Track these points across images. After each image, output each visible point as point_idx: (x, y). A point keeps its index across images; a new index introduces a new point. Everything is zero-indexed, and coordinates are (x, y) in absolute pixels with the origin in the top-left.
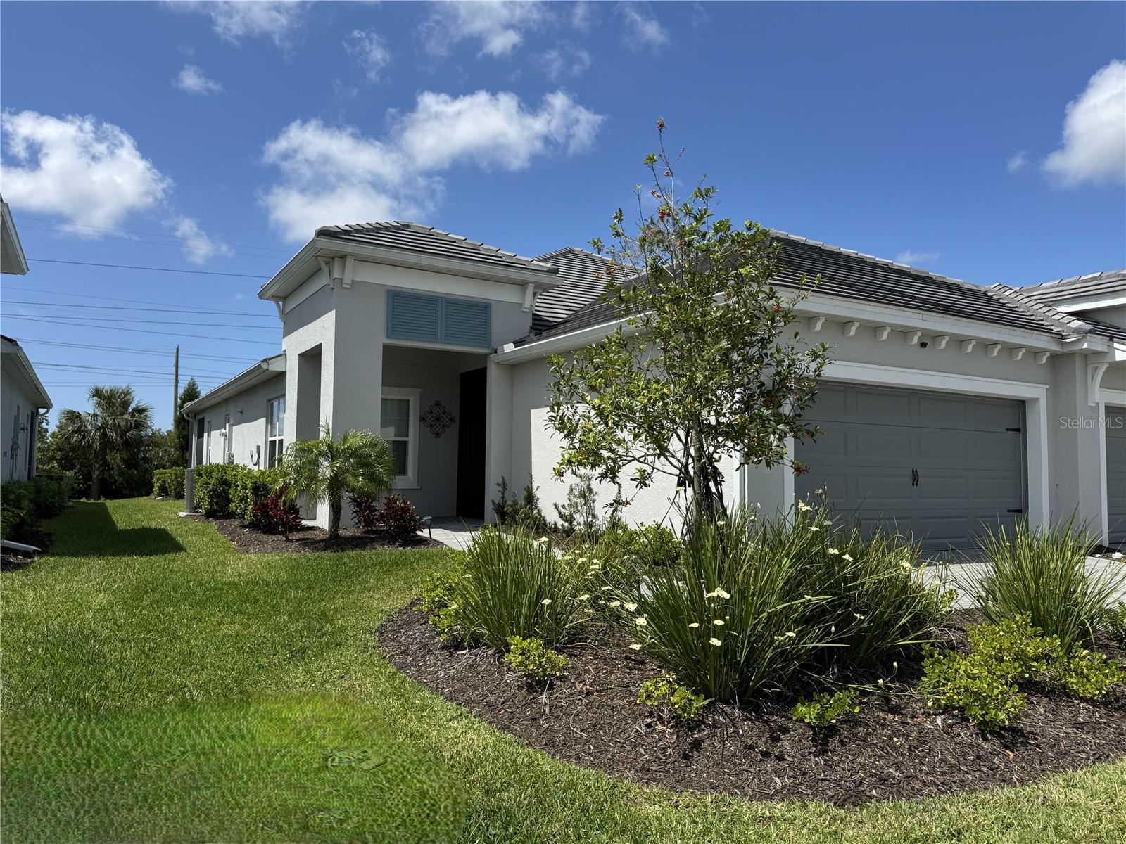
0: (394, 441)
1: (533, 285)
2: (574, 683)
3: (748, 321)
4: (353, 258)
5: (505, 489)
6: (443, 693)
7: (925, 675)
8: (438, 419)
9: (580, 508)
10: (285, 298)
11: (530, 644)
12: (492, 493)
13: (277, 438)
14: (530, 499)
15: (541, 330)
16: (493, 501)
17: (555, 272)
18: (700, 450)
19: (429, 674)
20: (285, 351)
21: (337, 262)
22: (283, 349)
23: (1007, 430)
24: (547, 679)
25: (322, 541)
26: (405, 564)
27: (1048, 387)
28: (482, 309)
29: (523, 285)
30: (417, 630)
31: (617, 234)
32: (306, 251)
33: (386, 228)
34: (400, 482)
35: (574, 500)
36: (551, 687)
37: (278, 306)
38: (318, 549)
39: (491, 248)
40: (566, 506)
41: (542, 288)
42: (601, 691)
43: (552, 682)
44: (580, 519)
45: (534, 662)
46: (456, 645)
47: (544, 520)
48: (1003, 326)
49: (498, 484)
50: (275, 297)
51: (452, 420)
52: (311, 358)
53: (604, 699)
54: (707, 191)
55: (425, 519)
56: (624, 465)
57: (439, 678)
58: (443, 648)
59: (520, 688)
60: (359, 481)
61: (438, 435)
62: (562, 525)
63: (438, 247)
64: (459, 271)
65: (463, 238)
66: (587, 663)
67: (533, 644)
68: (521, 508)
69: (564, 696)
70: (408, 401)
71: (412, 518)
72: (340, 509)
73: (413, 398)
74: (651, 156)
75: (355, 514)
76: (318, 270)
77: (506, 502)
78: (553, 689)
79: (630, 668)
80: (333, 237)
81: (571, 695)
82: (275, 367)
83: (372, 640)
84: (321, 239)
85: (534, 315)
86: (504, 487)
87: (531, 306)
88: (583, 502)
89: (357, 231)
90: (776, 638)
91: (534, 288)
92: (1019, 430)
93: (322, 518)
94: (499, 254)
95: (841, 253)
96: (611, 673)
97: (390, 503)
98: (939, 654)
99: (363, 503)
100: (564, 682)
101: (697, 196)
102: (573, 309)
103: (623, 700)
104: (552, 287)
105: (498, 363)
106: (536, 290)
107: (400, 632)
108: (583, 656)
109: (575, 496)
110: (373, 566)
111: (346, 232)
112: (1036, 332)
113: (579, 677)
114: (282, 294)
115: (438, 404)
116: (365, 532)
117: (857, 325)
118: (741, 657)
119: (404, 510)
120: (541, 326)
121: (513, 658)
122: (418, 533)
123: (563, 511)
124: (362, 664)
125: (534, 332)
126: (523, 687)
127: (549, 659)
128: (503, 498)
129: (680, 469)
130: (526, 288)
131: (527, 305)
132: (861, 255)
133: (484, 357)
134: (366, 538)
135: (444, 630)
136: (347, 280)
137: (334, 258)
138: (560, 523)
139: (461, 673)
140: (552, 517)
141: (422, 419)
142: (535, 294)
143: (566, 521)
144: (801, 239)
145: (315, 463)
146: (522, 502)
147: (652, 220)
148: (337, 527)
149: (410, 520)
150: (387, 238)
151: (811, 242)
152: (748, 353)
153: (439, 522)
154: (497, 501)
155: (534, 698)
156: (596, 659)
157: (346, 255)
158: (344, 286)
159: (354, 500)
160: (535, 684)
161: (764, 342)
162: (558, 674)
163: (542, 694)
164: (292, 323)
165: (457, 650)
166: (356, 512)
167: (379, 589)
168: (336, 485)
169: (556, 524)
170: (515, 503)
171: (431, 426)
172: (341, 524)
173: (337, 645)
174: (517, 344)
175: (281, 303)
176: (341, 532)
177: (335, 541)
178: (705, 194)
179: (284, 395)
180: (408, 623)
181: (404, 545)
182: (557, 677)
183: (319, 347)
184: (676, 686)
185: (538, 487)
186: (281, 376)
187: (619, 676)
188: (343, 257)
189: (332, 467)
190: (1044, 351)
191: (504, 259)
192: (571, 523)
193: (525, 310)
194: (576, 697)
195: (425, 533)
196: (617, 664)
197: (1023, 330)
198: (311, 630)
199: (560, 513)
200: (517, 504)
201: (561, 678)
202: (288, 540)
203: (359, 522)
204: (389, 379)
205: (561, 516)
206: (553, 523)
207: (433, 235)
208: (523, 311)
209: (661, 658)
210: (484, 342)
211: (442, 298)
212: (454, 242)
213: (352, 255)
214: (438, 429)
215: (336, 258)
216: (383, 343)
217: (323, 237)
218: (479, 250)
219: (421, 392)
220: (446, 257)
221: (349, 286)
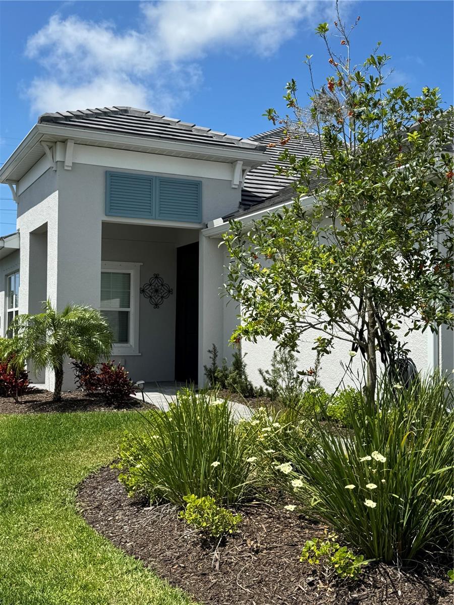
0: (119, 312)
1: (242, 162)
2: (245, 540)
3: (417, 188)
4: (73, 141)
5: (215, 356)
6: (124, 547)
8: (157, 291)
9: (282, 373)
10: (18, 182)
11: (204, 501)
12: (204, 359)
13: (14, 309)
14: (239, 365)
15: (250, 205)
16: (205, 367)
17: (263, 149)
18: (375, 315)
19: (116, 529)
20: (19, 230)
21: (59, 146)
22: (17, 229)
24: (220, 536)
25: (46, 403)
26: (114, 425)
28: (194, 187)
29: (232, 162)
30: (111, 488)
31: (291, 104)
32: (31, 137)
33: (105, 113)
34: (117, 349)
35: (278, 366)
36: (223, 544)
37: (12, 188)
38: (42, 410)
39: (202, 128)
40: (270, 372)
41: (251, 165)
42: (270, 549)
43: (224, 539)
44: (282, 384)
45: (207, 521)
46: (143, 502)
47: (251, 385)
49: (209, 351)
50: (9, 181)
51: (170, 291)
52: (40, 235)
53: (271, 556)
54: (380, 59)
55: (138, 383)
56: (302, 332)
57: (124, 533)
58: (132, 505)
59: (195, 544)
60: (77, 348)
61: (156, 305)
62: (267, 389)
63: (152, 130)
64: (172, 151)
65: (177, 120)
66: (261, 523)
67: (207, 502)
68: (230, 373)
69: (235, 552)
70: (129, 274)
71: (125, 382)
72: (62, 374)
73: (133, 270)
74: (323, 25)
75: (78, 379)
76: (44, 155)
77: (216, 367)
78: (225, 546)
79: (302, 528)
80: (54, 122)
81: (242, 552)
82: (10, 244)
83: (71, 495)
84: (44, 125)
85: (243, 191)
86: (215, 354)
87: (240, 182)
88: (285, 368)
89: (77, 117)
90: (433, 501)
91: (243, 165)
93: (49, 383)
94: (209, 134)
96: (282, 532)
97: (106, 368)
99: (84, 368)
100: (237, 539)
101: (370, 64)
102: (282, 184)
103: (289, 558)
104: (260, 164)
105: (209, 237)
106: (245, 168)
107: (97, 488)
108: (259, 515)
109: (279, 363)
110: (86, 427)
111: (67, 118)
113: (252, 535)
114: (14, 178)
115: (156, 277)
116: (86, 395)
118: (404, 519)
119: (119, 375)
120: (249, 201)
121: (189, 515)
122: (131, 395)
123: (267, 376)
124: (56, 519)
125: (243, 207)
126: (198, 544)
127: (223, 517)
128: (214, 364)
129: (354, 337)
130: (235, 166)
131: (236, 182)
133: (197, 232)
134: (86, 400)
135: (132, 487)
136: (69, 163)
137: (56, 142)
138: (265, 387)
139: (145, 528)
140: (257, 382)
141: (142, 291)
142: (244, 171)
143: (270, 386)
145: (43, 332)
146: (231, 368)
147: (323, 90)
148: (60, 390)
149: (124, 384)
150: (105, 123)
152: (422, 220)
153: (152, 385)
154: (209, 367)
155: (207, 554)
156: (270, 517)
157: (67, 139)
158: (66, 168)
159: (76, 365)
160: (208, 541)
161: (437, 209)
162: (231, 531)
163: (214, 551)
164: (25, 203)
165: (144, 506)
166: (78, 376)
167: (87, 448)
168: (58, 351)
169: (261, 388)
170: (225, 369)
172: (63, 387)
173: (38, 499)
174: (225, 219)
175: (14, 186)
176: (63, 395)
177: (59, 403)
178: (377, 62)
179: (18, 271)
180: (106, 480)
181: (119, 407)
182: (230, 535)
183: (46, 225)
184: (338, 546)
185: (246, 354)
186: (17, 252)
187: (290, 534)
188: (64, 141)
189: (55, 335)
191: (214, 139)
192: (275, 388)
193: (234, 186)
194: (246, 554)
195: (138, 396)
196: (290, 523)
198: (16, 484)
199: (264, 378)
200: (227, 370)
201: (234, 536)
202: (17, 402)
203: (81, 385)
204: (107, 254)
205: (265, 381)
206: (259, 387)
207: (149, 119)
208: (233, 188)
209: (329, 518)
210: (195, 217)
211: (156, 177)
212: (169, 124)
213: (72, 139)
214: (156, 300)
215: (58, 143)
216: (102, 220)
217: (46, 123)
218: (191, 131)
219: (141, 266)
220: (159, 138)
221: (70, 169)
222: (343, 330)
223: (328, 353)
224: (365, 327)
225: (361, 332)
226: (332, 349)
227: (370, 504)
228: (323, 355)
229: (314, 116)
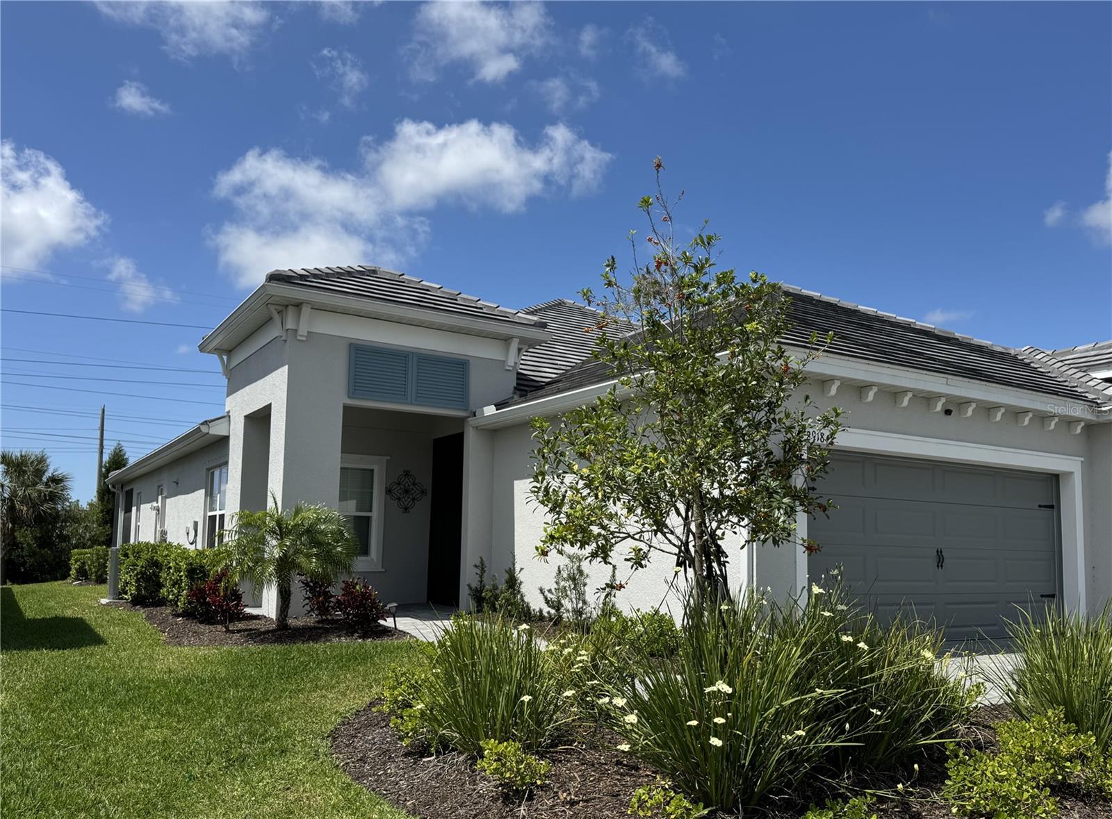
0: (355, 516)
1: (518, 340)
2: (557, 793)
3: (754, 383)
4: (310, 306)
5: (483, 571)
6: (405, 806)
7: (949, 778)
8: (407, 491)
9: (569, 592)
10: (230, 352)
11: (506, 748)
12: (468, 576)
13: (218, 513)
14: (513, 583)
15: (526, 391)
16: (469, 585)
17: (543, 326)
18: (701, 525)
19: (389, 785)
20: (229, 412)
21: (291, 310)
22: (227, 410)
23: (1040, 506)
24: (526, 788)
25: (268, 632)
26: (366, 658)
27: (1082, 459)
28: (459, 367)
29: (507, 340)
30: (376, 734)
31: (610, 284)
32: (256, 296)
33: (349, 273)
34: (360, 564)
35: (562, 583)
36: (530, 798)
37: (222, 359)
38: (262, 641)
39: (470, 297)
40: (553, 591)
41: (528, 344)
42: (586, 801)
43: (531, 791)
44: (567, 604)
45: (510, 770)
46: (421, 751)
47: (528, 607)
48: (1034, 393)
49: (476, 566)
50: (218, 351)
51: (423, 492)
52: (259, 421)
53: (590, 810)
54: (710, 238)
55: (389, 606)
56: (616, 543)
57: (401, 789)
58: (406, 755)
59: (494, 800)
60: (311, 562)
61: (406, 509)
62: (549, 613)
63: (408, 296)
64: (434, 323)
65: (438, 286)
66: (572, 771)
67: (510, 748)
68: (502, 593)
69: (545, 807)
70: (372, 471)
71: (374, 605)
72: (289, 595)
73: (377, 466)
74: (646, 198)
75: (307, 601)
76: (270, 319)
77: (484, 587)
78: (533, 799)
79: (621, 774)
80: (286, 282)
81: (554, 806)
82: (217, 430)
83: (324, 746)
84: (274, 284)
85: (518, 374)
86: (482, 569)
87: (516, 363)
88: (572, 586)
89: (315, 276)
90: (783, 737)
91: (519, 343)
92: (1052, 507)
93: (268, 605)
94: (480, 304)
95: (859, 311)
96: (599, 780)
97: (348, 587)
98: (964, 754)
99: (317, 587)
100: (546, 791)
101: (697, 244)
102: (563, 367)
103: (612, 811)
104: (539, 343)
105: (477, 427)
106: (521, 346)
107: (356, 737)
108: (568, 761)
109: (564, 580)
110: (327, 661)
111: (302, 277)
112: (1069, 399)
113: (563, 786)
114: (226, 347)
115: (407, 474)
116: (318, 622)
117: (875, 389)
118: (745, 759)
119: (365, 596)
120: (526, 387)
121: (487, 765)
122: (381, 622)
123: (549, 596)
124: (311, 774)
125: (518, 392)
126: (498, 799)
127: (529, 765)
128: (481, 582)
129: (679, 547)
130: (510, 344)
131: (511, 362)
132: (880, 313)
133: (461, 421)
134: (320, 628)
135: (408, 733)
136: (303, 331)
137: (287, 306)
138: (546, 609)
139: (427, 783)
140: (536, 603)
141: (389, 491)
142: (519, 350)
143: (553, 607)
144: (815, 294)
145: (263, 541)
146: (503, 586)
147: (647, 269)
148: (286, 616)
149: (372, 608)
150: (350, 285)
151: (826, 298)
152: (754, 418)
153: (406, 609)
154: (473, 586)
155: (511, 811)
156: (583, 764)
157: (302, 303)
158: (299, 338)
159: (307, 584)
160: (512, 794)
161: (771, 406)
162: (539, 782)
163: (519, 806)
164: (237, 379)
165: (422, 756)
166: (308, 598)
167: (333, 687)
168: (285, 566)
169: (541, 611)
170: (495, 587)
171: (399, 499)
172: (291, 611)
173: (283, 752)
174: (499, 406)
175: (225, 357)
176: (290, 622)
177: (283, 632)
178: (708, 242)
179: (226, 463)
180: (366, 726)
181: (364, 637)
182: (537, 786)
183: (268, 407)
184: (672, 794)
185: (522, 569)
186: (224, 441)
187: (608, 784)
188: (298, 305)
189: (281, 546)
190: (1078, 420)
191: (485, 311)
192: (558, 610)
193: (508, 368)
194: (558, 809)
195: (389, 622)
196: (607, 770)
197: (1055, 397)
198: (252, 734)
199: (546, 598)
200: (497, 588)
201: (542, 787)
202: (228, 631)
203: (312, 610)
204: (348, 447)
205: (547, 601)
206: (537, 610)
207: (404, 282)
208: (507, 370)
209: (657, 762)
210: (461, 403)
211: (413, 353)
212: (428, 290)
213: (308, 303)
214: (406, 503)
215: (290, 306)
216: (344, 404)
217: (275, 282)
218: (456, 300)
219: (387, 460)
220: (418, 307)
221: (304, 339)
222: (670, 541)
223: (642, 567)
224: (691, 538)
225: (687, 544)
226: (648, 563)
227: (716, 742)
228: (637, 569)
229: (637, 298)
